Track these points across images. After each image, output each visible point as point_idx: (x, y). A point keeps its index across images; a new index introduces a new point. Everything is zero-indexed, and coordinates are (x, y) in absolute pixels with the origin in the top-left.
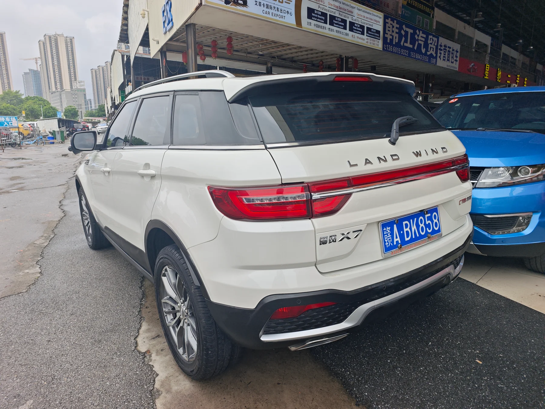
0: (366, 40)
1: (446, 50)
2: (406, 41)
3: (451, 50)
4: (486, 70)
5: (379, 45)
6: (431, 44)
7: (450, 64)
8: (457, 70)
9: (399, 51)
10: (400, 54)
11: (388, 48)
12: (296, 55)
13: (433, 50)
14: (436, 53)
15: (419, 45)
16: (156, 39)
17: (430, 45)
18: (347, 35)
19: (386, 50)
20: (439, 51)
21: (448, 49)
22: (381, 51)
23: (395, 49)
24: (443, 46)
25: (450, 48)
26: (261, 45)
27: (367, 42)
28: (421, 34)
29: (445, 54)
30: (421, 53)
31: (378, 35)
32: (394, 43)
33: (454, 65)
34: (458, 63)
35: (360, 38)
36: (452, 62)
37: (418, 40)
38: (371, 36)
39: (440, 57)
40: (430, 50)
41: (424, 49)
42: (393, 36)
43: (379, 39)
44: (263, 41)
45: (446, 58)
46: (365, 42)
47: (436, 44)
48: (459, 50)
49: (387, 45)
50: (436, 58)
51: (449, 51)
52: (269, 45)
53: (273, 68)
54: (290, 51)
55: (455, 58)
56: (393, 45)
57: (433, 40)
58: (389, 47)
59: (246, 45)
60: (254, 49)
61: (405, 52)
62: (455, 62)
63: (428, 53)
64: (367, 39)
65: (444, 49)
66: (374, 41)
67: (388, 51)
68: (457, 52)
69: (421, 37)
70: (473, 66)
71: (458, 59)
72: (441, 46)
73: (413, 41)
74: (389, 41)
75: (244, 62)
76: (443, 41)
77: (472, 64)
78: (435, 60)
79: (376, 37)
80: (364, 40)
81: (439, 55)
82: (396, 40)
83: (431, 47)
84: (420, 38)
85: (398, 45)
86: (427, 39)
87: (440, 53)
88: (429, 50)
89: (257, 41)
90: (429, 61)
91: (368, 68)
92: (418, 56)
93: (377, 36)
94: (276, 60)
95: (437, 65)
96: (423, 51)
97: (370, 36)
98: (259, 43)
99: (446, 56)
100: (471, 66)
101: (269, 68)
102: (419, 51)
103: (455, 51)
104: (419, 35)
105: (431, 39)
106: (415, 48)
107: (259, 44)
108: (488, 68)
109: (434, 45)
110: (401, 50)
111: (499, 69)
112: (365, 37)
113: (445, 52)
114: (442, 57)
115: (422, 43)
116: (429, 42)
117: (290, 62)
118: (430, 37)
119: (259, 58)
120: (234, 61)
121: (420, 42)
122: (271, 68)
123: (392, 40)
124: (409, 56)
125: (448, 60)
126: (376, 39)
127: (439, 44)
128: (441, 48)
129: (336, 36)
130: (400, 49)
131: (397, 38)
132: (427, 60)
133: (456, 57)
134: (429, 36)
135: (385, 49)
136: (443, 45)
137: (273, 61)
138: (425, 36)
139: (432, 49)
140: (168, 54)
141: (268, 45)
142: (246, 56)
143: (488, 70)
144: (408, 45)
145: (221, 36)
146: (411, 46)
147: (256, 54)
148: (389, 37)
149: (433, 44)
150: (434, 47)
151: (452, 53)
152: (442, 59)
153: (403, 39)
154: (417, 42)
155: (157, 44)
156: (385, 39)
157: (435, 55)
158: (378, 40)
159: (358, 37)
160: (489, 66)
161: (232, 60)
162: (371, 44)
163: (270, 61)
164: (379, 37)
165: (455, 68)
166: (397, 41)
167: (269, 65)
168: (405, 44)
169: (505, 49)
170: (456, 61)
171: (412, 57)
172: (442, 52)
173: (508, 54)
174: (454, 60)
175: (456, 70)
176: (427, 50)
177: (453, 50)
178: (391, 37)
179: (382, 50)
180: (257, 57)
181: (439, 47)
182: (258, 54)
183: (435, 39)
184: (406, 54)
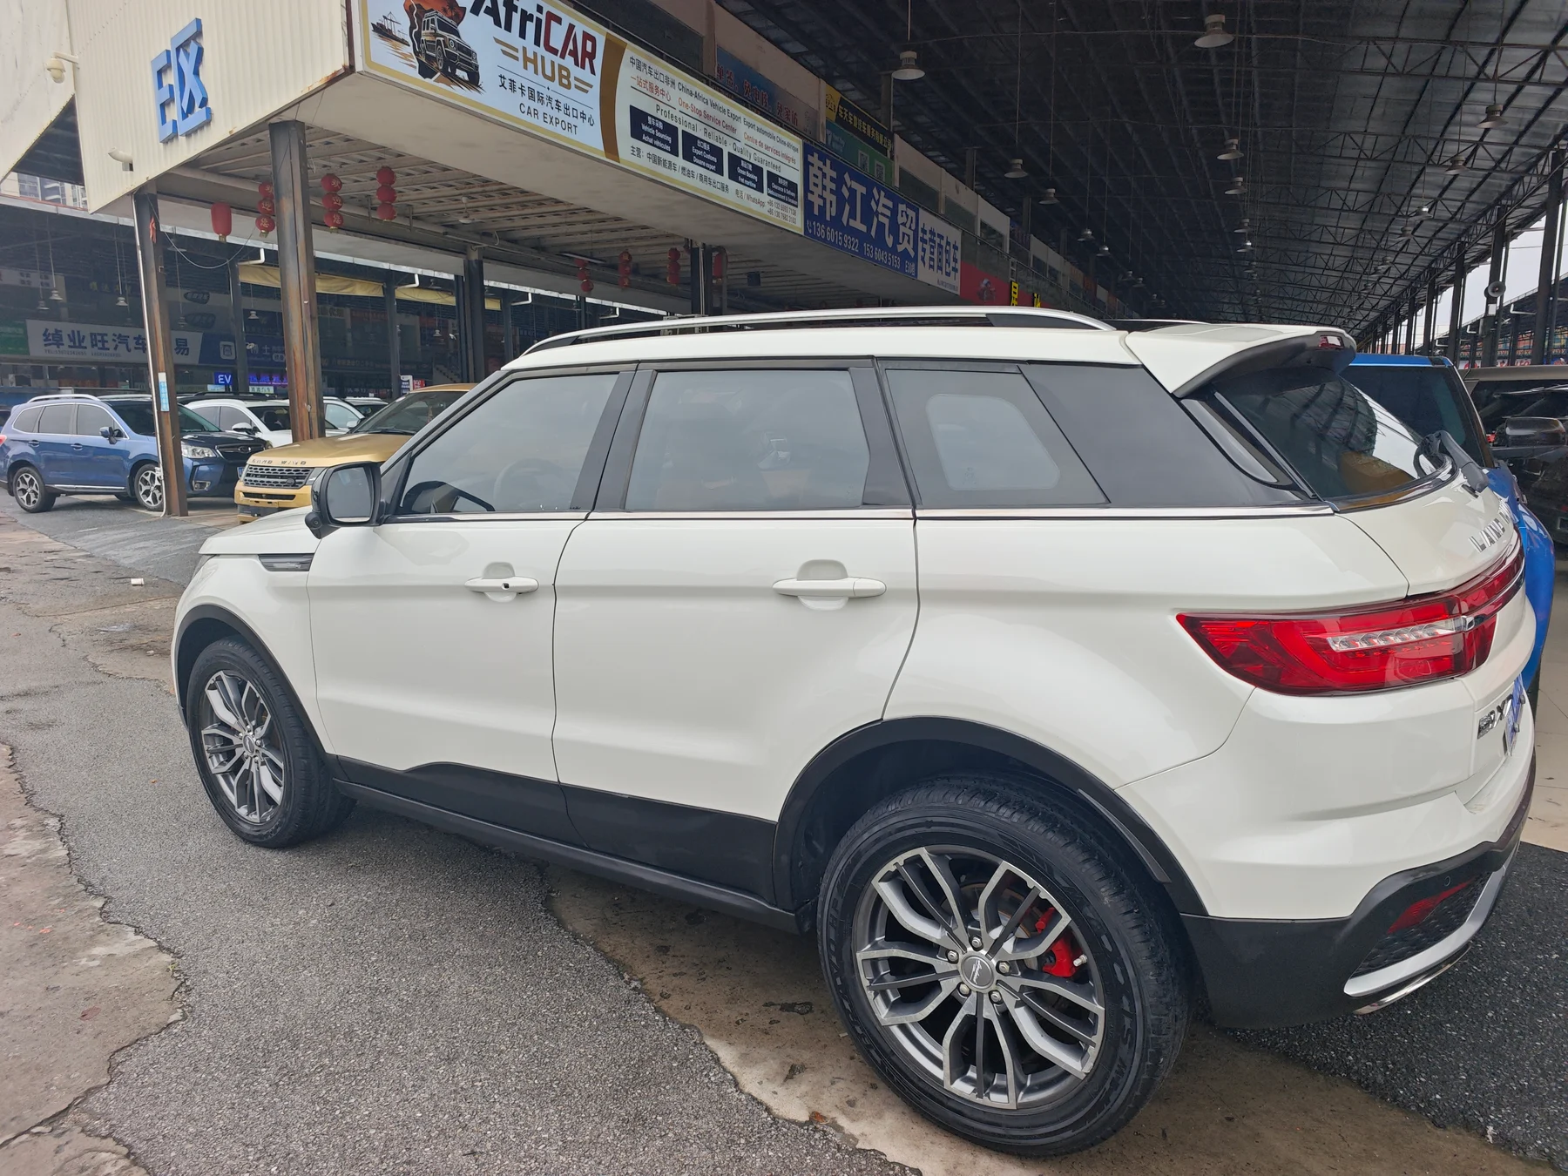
0: (768, 207)
1: (934, 242)
2: (852, 215)
3: (944, 243)
4: (1013, 295)
5: (794, 220)
6: (904, 224)
7: (944, 278)
8: (958, 293)
9: (840, 238)
10: (842, 247)
11: (817, 230)
12: (553, 231)
13: (909, 242)
14: (915, 249)
15: (881, 225)
16: (121, 153)
17: (902, 229)
18: (724, 188)
19: (813, 236)
20: (920, 244)
21: (937, 240)
22: (802, 236)
23: (831, 235)
24: (928, 232)
25: (941, 237)
26: (464, 199)
27: (770, 211)
28: (883, 200)
29: (932, 253)
30: (883, 246)
31: (793, 194)
32: (828, 218)
33: (950, 280)
34: (958, 274)
35: (754, 200)
36: (948, 274)
37: (877, 214)
38: (779, 196)
39: (923, 259)
40: (903, 240)
41: (891, 237)
42: (824, 199)
43: (796, 206)
44: (470, 188)
45: (936, 260)
46: (764, 210)
47: (913, 227)
48: (959, 245)
49: (814, 223)
50: (915, 260)
51: (940, 246)
52: (485, 199)
53: (484, 264)
54: (540, 221)
55: (952, 264)
56: (826, 223)
57: (907, 216)
58: (817, 227)
59: (414, 195)
60: (433, 207)
61: (852, 242)
62: (953, 273)
63: (900, 248)
64: (770, 203)
65: (931, 240)
66: (784, 209)
67: (815, 237)
68: (955, 248)
69: (882, 204)
70: (986, 285)
71: (958, 266)
72: (924, 231)
73: (868, 215)
74: (816, 212)
75: (401, 243)
76: (927, 220)
77: (985, 281)
78: (913, 265)
79: (790, 200)
80: (762, 204)
81: (920, 253)
82: (831, 211)
83: (904, 234)
84: (881, 209)
85: (836, 222)
86: (894, 211)
87: (924, 250)
88: (901, 241)
89: (451, 186)
90: (903, 269)
91: (741, 277)
92: (880, 255)
93: (791, 198)
94: (493, 244)
95: (919, 278)
96: (890, 241)
97: (776, 195)
98: (458, 192)
99: (935, 257)
100: (983, 286)
101: (475, 265)
102: (879, 242)
103: (952, 246)
104: (879, 200)
105: (904, 213)
106: (873, 233)
107: (461, 194)
108: (1017, 291)
109: (910, 228)
110: (843, 236)
111: (1036, 295)
112: (764, 197)
113: (932, 247)
114: (927, 259)
115: (886, 221)
116: (901, 220)
117: (533, 250)
118: (902, 207)
119: (446, 233)
120: (369, 239)
121: (882, 219)
122: (480, 263)
123: (822, 209)
124: (861, 253)
125: (940, 268)
126: (789, 206)
127: (921, 226)
128: (925, 237)
129: (697, 189)
130: (840, 233)
131: (834, 205)
132: (897, 263)
133: (955, 260)
134: (900, 205)
135: (810, 231)
136: (927, 228)
137: (485, 245)
138: (890, 204)
139: (906, 238)
140: (164, 206)
141: (480, 198)
142: (410, 228)
143: (1016, 296)
144: (857, 224)
145: (344, 164)
146: (863, 228)
147: (435, 223)
148: (818, 202)
149: (908, 225)
150: (911, 233)
151: (947, 251)
152: (927, 264)
153: (847, 208)
154: (875, 219)
155: (125, 170)
156: (808, 206)
157: (912, 254)
158: (795, 208)
159: (749, 197)
160: (1017, 285)
161: (364, 235)
162: (778, 216)
163: (475, 244)
164: (796, 199)
165: (954, 287)
166: (834, 214)
167: (474, 256)
168: (852, 223)
169: (1038, 248)
170: (955, 270)
171: (866, 257)
172: (927, 247)
173: (1044, 259)
174: (951, 268)
175: (954, 292)
176: (896, 242)
177: (948, 243)
178: (821, 202)
179: (802, 233)
180: (441, 230)
181: (920, 234)
182: (442, 223)
183: (912, 213)
184: (854, 247)
